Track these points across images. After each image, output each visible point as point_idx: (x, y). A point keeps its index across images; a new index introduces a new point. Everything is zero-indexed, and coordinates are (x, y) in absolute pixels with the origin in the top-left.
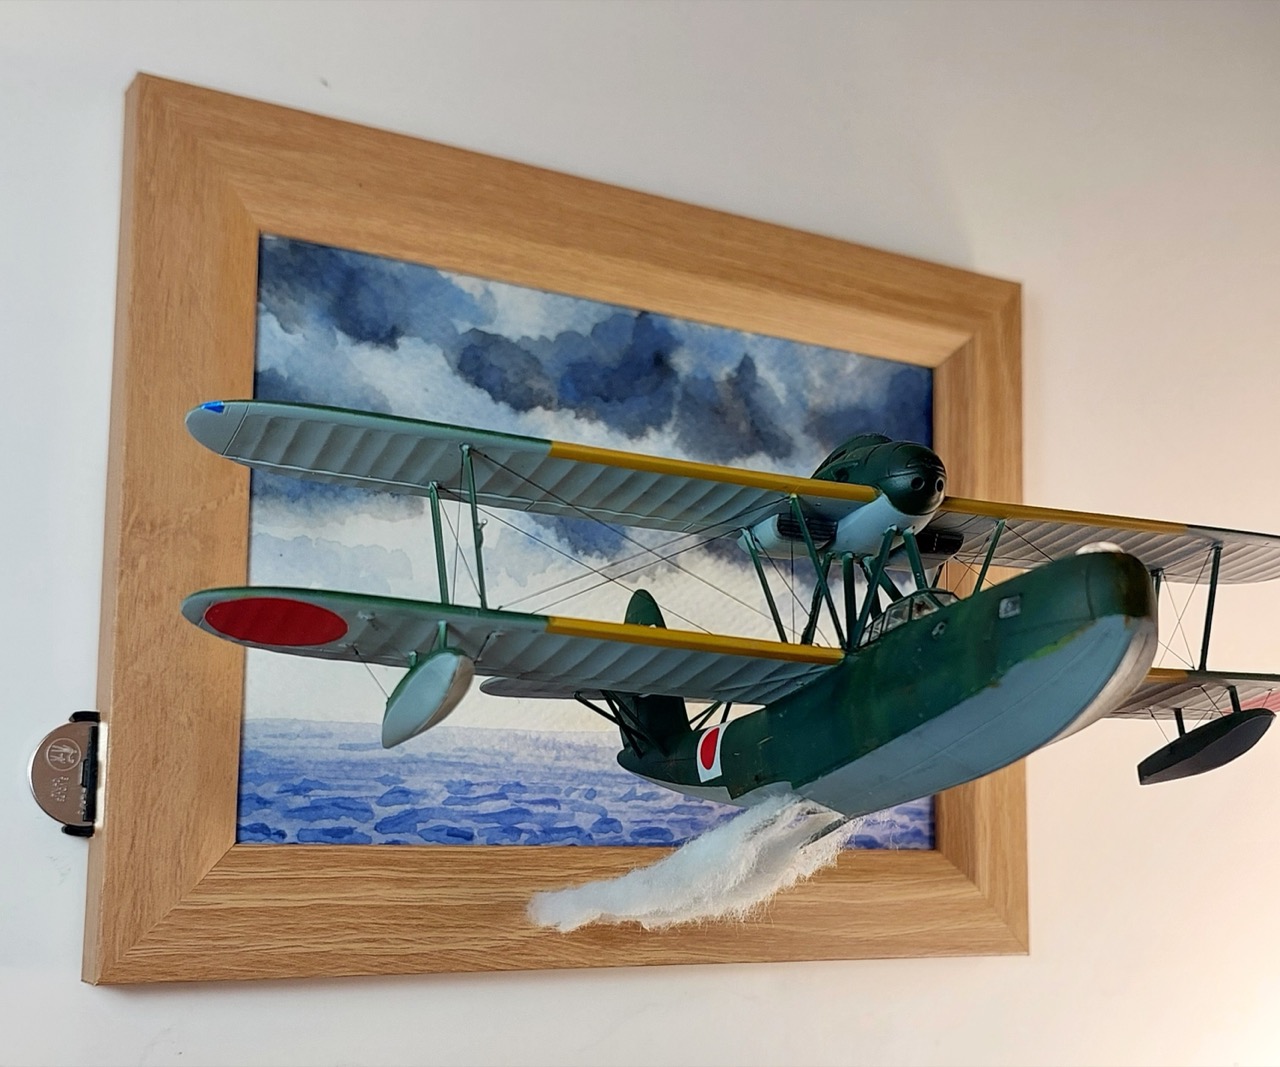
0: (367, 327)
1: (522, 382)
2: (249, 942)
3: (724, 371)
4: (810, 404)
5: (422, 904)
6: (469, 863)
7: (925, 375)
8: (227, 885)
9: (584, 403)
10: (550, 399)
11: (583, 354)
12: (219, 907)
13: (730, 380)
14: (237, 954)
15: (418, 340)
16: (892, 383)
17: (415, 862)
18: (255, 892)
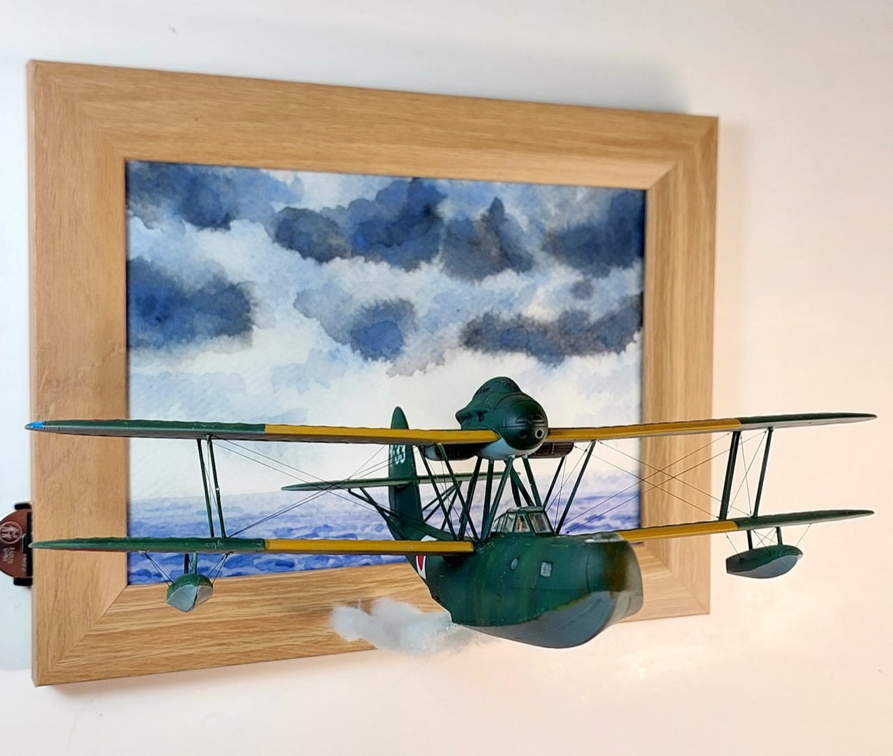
0: (208, 217)
1: (324, 241)
2: (138, 651)
3: (478, 213)
4: (547, 228)
5: (256, 617)
6: (290, 586)
7: (639, 195)
8: (121, 616)
9: (371, 251)
10: (345, 251)
11: (371, 214)
12: (116, 631)
13: (484, 219)
14: (130, 660)
15: (246, 221)
16: (612, 203)
17: (251, 588)
18: (140, 619)
